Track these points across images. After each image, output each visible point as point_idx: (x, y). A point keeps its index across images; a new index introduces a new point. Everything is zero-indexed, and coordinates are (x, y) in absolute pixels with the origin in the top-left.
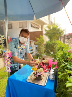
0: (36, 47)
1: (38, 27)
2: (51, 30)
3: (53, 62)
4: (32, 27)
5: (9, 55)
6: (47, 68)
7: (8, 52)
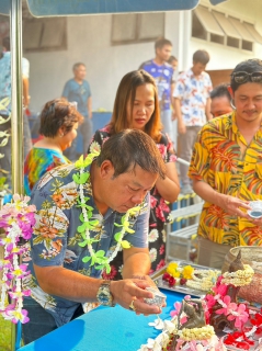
4: (204, 38)
5: (21, 227)
6: (255, 328)
7: (17, 211)
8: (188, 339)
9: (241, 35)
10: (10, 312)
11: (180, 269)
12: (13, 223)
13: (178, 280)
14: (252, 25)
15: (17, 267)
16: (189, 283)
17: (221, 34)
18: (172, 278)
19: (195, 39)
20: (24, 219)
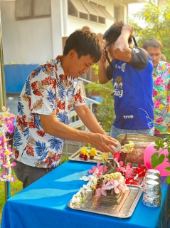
0: (95, 105)
1: (102, 15)
2: (158, 29)
3: (158, 149)
4: (76, 16)
5: (8, 126)
6: (137, 175)
7: (5, 117)
8: (109, 179)
9: (98, 14)
10: (4, 176)
11: (89, 151)
12: (3, 124)
13: (89, 156)
14: (104, 7)
15: (7, 150)
16: (95, 157)
17: (86, 13)
18: (86, 156)
19: (70, 16)
20: (8, 121)
